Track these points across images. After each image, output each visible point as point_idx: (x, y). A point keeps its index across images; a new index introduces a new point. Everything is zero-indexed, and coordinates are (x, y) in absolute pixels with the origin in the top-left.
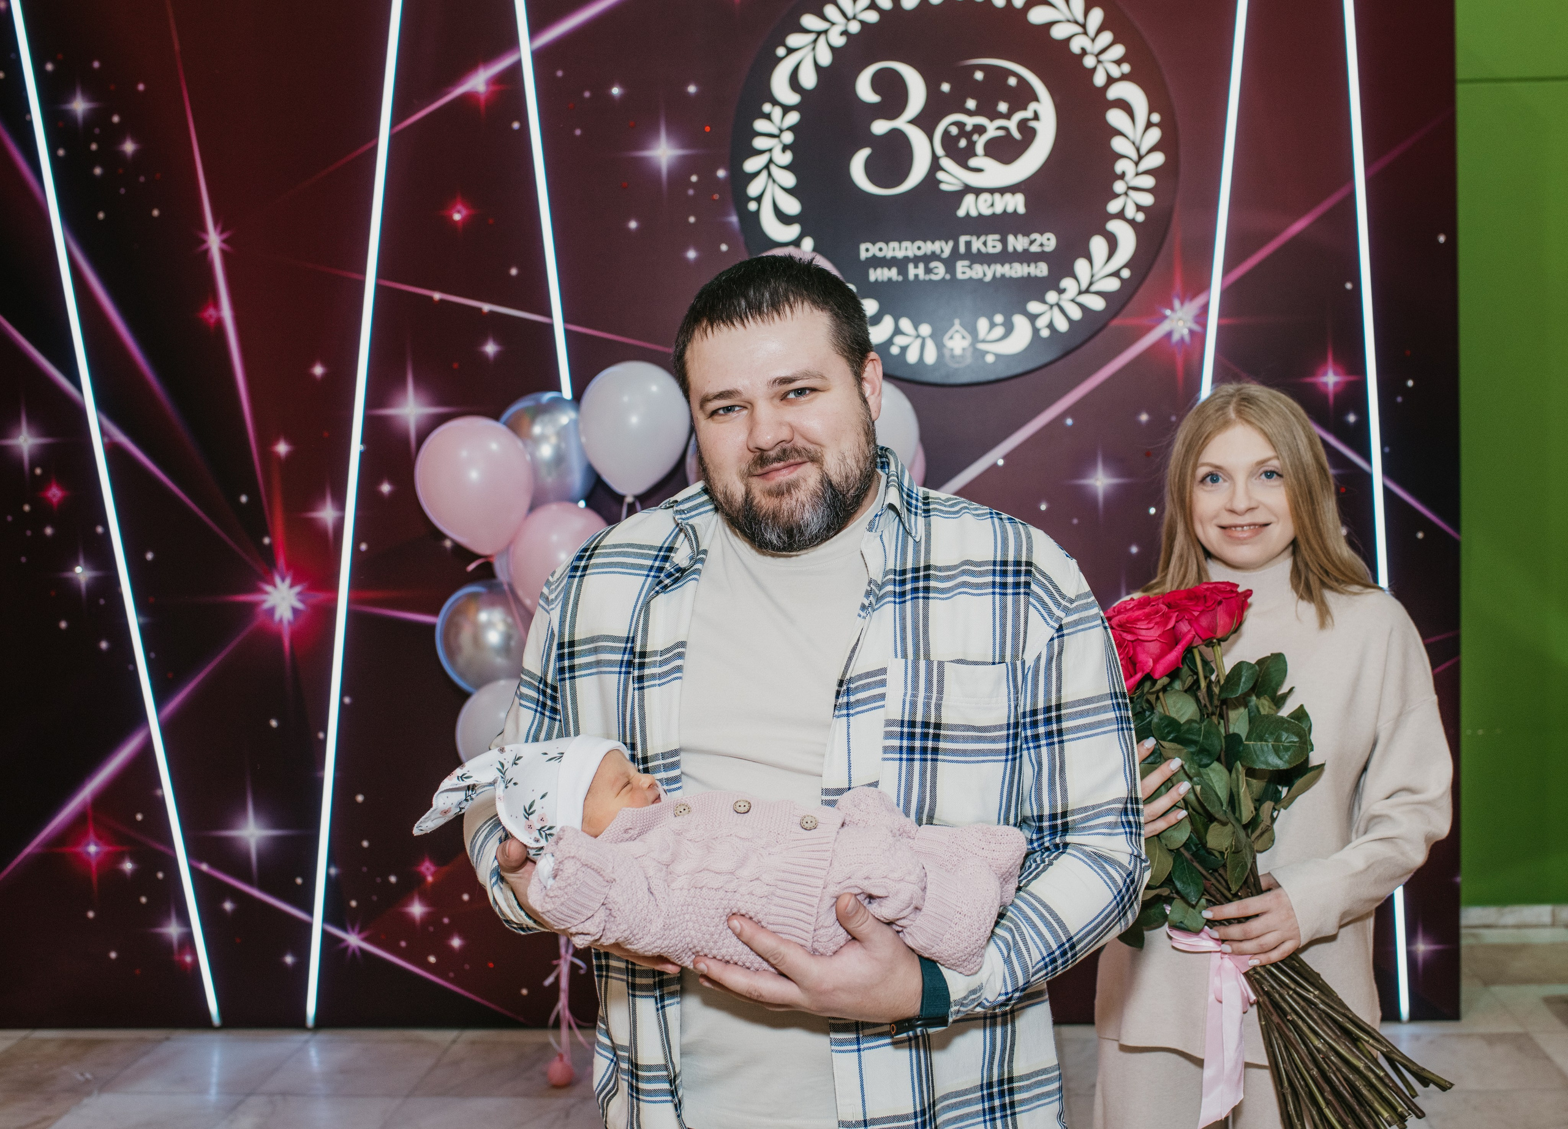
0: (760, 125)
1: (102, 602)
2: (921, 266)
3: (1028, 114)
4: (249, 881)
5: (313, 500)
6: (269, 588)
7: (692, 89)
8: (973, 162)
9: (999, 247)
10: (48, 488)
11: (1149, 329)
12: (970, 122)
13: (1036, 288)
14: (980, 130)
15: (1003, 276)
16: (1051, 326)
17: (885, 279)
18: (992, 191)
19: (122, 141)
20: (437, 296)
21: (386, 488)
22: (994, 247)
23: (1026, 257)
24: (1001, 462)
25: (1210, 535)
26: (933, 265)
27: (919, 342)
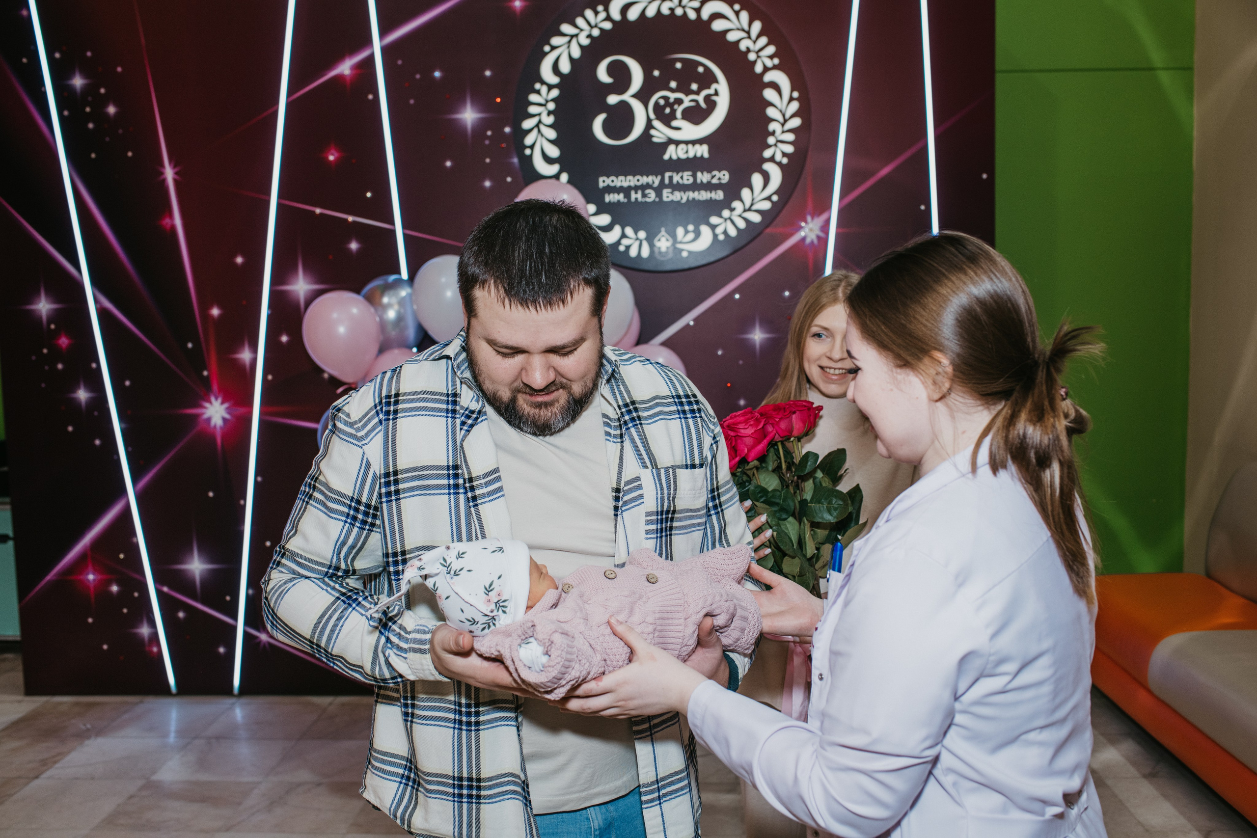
0: (533, 98)
1: (96, 413)
2: (640, 192)
3: (711, 91)
4: (194, 597)
5: (237, 347)
6: (207, 405)
7: (488, 73)
8: (674, 123)
9: (691, 180)
10: (60, 338)
11: (790, 235)
12: (673, 96)
13: (715, 207)
14: (679, 102)
15: (694, 199)
16: (725, 232)
17: (616, 201)
18: (687, 143)
19: (107, 106)
20: (318, 211)
21: (284, 339)
22: (688, 180)
23: (709, 187)
24: (692, 323)
25: (813, 372)
26: (647, 191)
27: (638, 243)
